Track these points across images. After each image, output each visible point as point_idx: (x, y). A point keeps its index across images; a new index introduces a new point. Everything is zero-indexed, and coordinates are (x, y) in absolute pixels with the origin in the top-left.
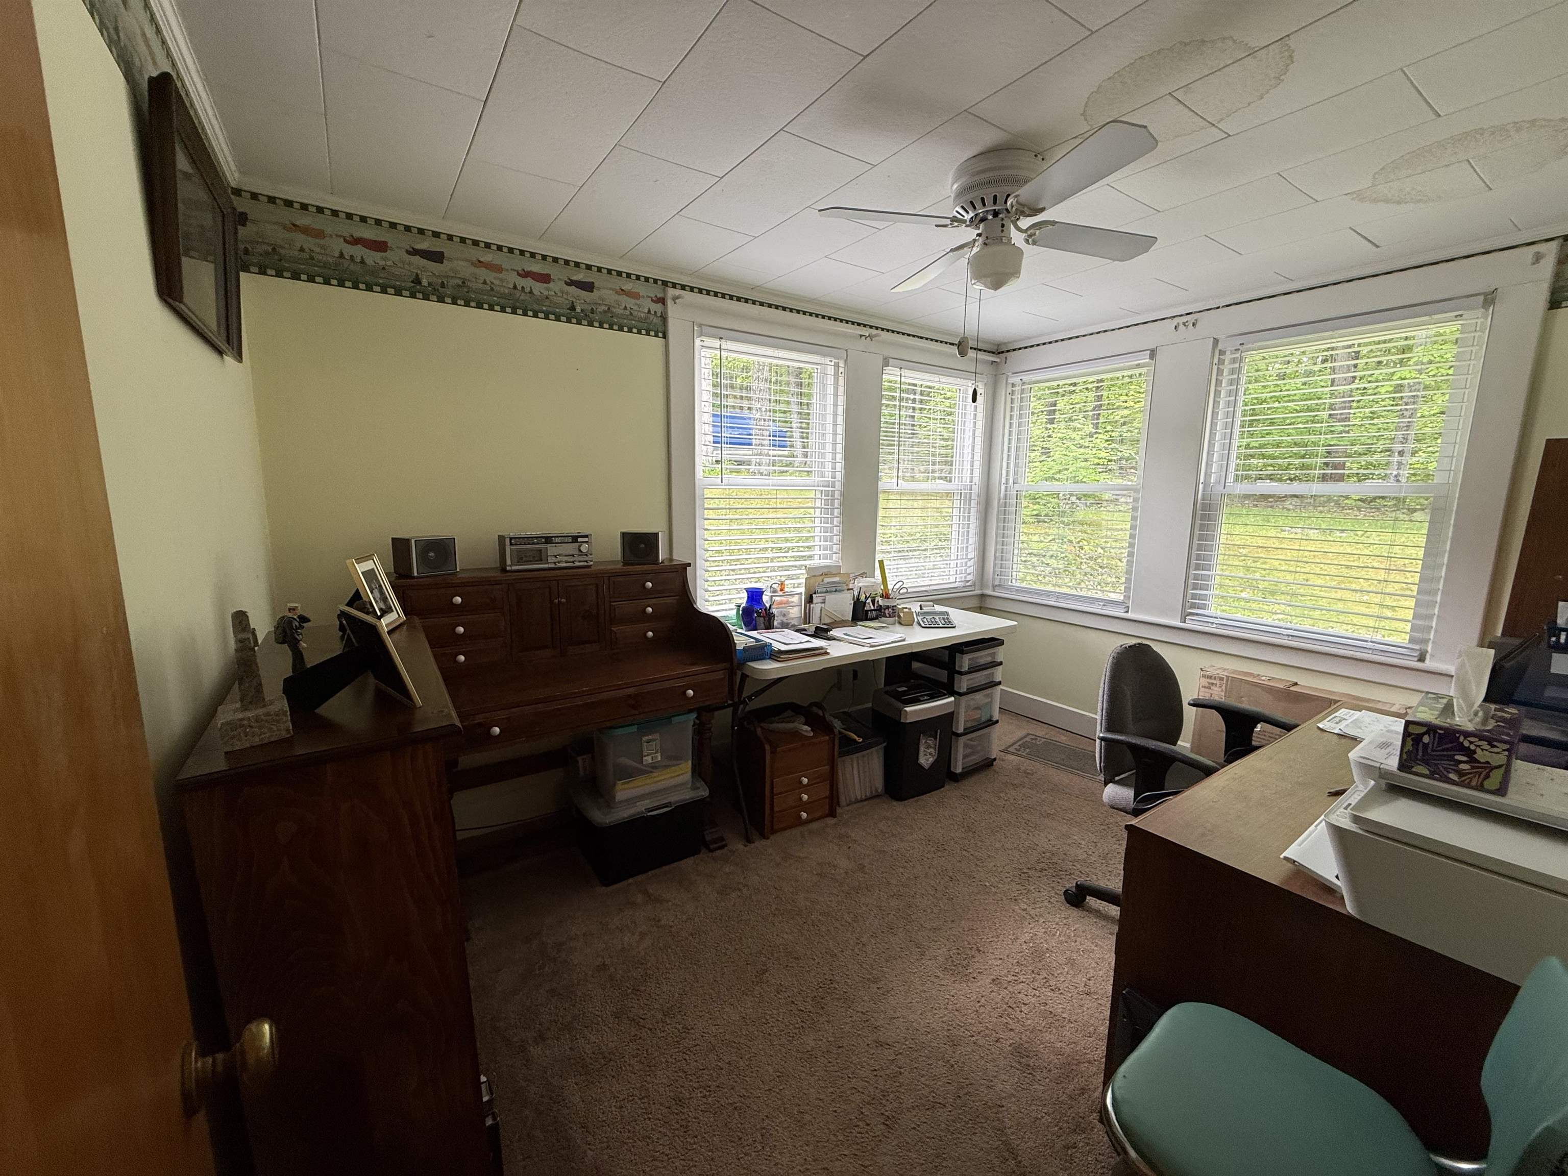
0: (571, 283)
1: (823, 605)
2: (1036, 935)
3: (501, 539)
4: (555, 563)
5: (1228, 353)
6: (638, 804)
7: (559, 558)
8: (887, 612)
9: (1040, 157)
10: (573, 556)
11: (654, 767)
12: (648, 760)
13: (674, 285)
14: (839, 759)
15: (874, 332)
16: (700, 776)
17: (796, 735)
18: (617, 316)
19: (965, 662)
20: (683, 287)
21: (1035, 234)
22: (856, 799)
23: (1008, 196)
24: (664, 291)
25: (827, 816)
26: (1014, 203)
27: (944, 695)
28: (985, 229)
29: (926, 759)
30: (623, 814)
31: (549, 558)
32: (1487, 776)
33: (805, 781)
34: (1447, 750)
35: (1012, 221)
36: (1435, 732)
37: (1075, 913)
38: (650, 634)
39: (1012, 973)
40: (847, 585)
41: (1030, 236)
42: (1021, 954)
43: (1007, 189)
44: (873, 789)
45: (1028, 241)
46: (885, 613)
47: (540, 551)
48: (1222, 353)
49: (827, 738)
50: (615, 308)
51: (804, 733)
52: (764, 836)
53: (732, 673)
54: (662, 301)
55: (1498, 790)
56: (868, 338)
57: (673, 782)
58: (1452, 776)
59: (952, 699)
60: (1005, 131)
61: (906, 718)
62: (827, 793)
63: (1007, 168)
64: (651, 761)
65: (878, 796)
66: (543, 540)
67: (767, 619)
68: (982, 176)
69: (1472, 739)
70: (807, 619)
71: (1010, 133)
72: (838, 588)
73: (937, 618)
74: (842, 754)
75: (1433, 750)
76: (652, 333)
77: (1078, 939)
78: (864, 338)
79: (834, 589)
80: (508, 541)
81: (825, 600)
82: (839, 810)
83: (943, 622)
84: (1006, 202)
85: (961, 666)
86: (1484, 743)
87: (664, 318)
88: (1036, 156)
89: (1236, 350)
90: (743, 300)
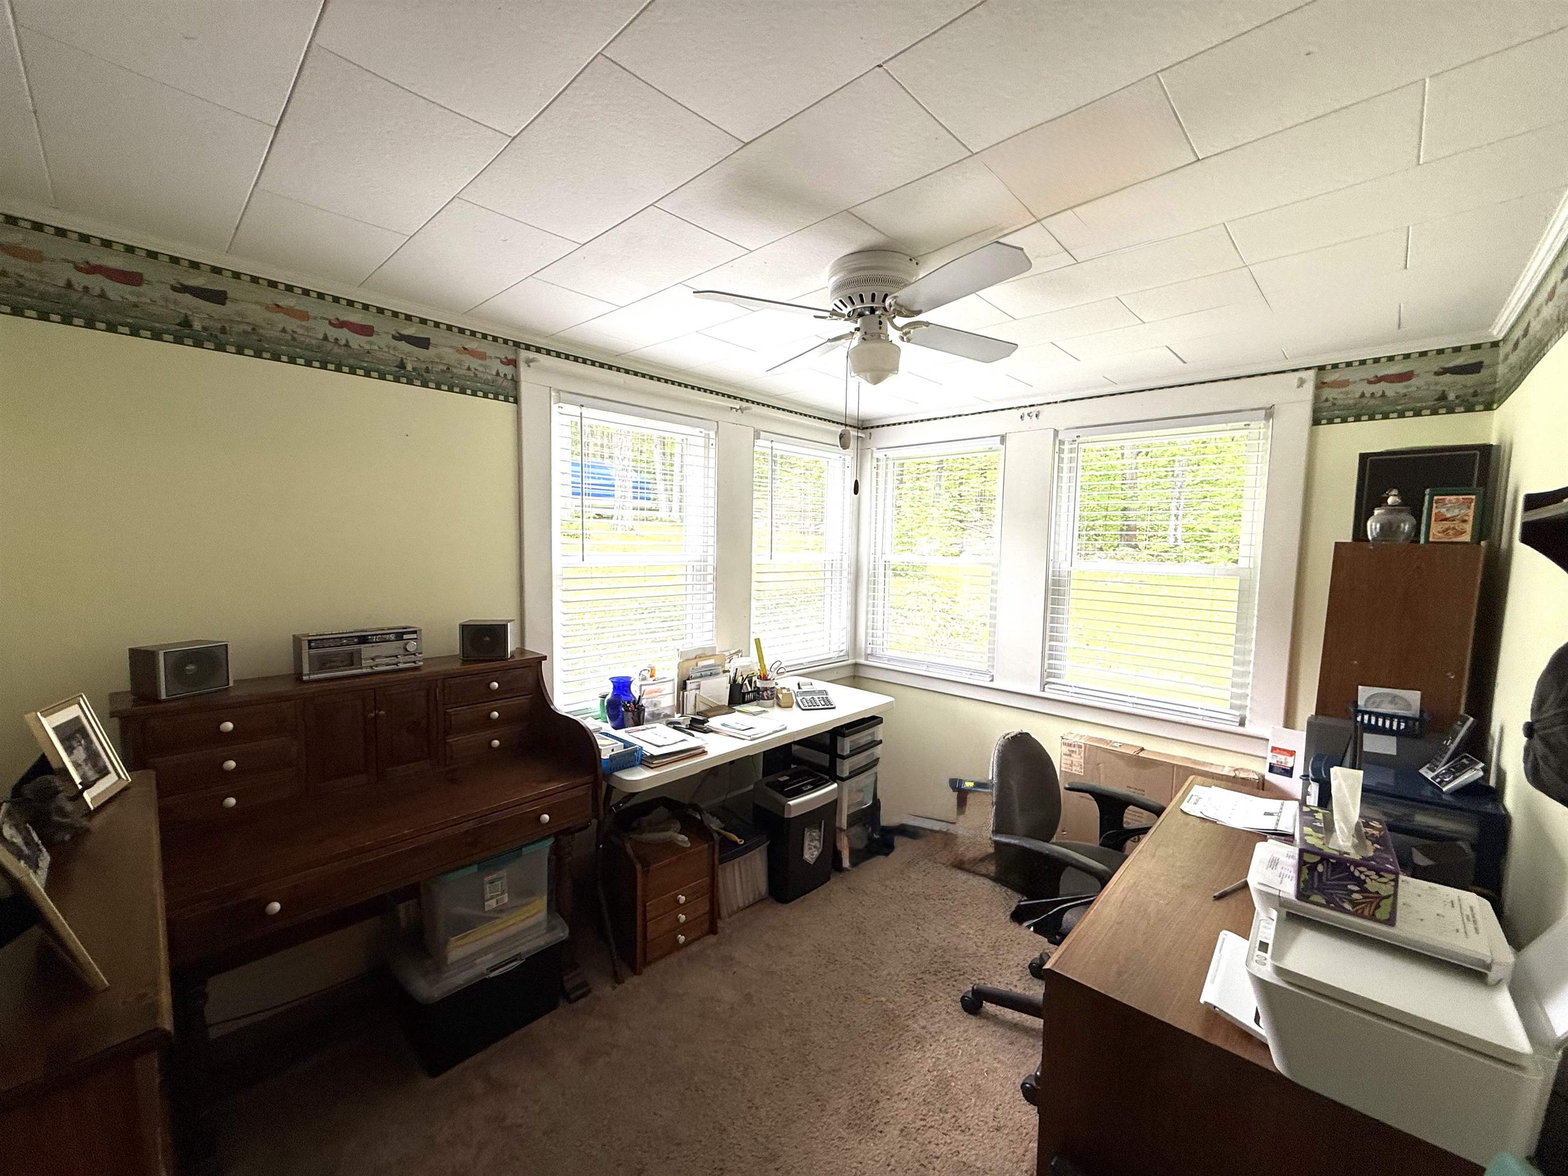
0: (400, 337)
1: (697, 692)
2: (939, 1059)
3: (297, 640)
4: (371, 667)
5: (1066, 443)
6: (478, 961)
7: (378, 661)
8: (765, 694)
9: (914, 262)
10: (396, 656)
11: (500, 910)
12: (492, 904)
13: (528, 347)
14: (720, 866)
15: (745, 404)
16: (559, 911)
17: (671, 845)
18: (459, 377)
19: (846, 745)
20: (538, 350)
21: (910, 332)
22: (739, 907)
23: (886, 296)
24: (516, 353)
25: (707, 934)
26: (893, 303)
27: (828, 782)
28: (863, 323)
29: (811, 853)
30: (459, 979)
31: (363, 662)
32: (1378, 906)
33: (682, 899)
34: (1339, 879)
35: (888, 319)
36: (1328, 861)
37: (972, 1022)
38: (496, 743)
39: (921, 1117)
40: (723, 667)
41: (905, 334)
42: (927, 1088)
43: (886, 289)
44: (757, 893)
45: (903, 338)
46: (763, 696)
47: (351, 655)
48: (1062, 443)
49: (706, 846)
50: (455, 367)
51: (680, 844)
52: (636, 971)
53: (596, 785)
54: (514, 363)
55: (1389, 920)
56: (739, 411)
57: (522, 926)
58: (1347, 906)
59: (835, 785)
60: (884, 234)
61: (790, 813)
62: (707, 908)
63: (883, 268)
64: (495, 905)
65: (761, 900)
66: (356, 640)
67: (636, 713)
68: (862, 273)
69: (1362, 869)
70: (680, 707)
71: (887, 236)
72: (713, 672)
73: (816, 697)
74: (722, 861)
75: (1327, 880)
76: (501, 397)
77: (981, 1058)
78: (734, 410)
79: (709, 673)
80: (305, 645)
81: (699, 685)
82: (720, 924)
83: (823, 703)
84: (884, 301)
85: (843, 750)
86: (1372, 873)
87: (515, 382)
88: (911, 260)
89: (1073, 441)
90: (607, 367)
